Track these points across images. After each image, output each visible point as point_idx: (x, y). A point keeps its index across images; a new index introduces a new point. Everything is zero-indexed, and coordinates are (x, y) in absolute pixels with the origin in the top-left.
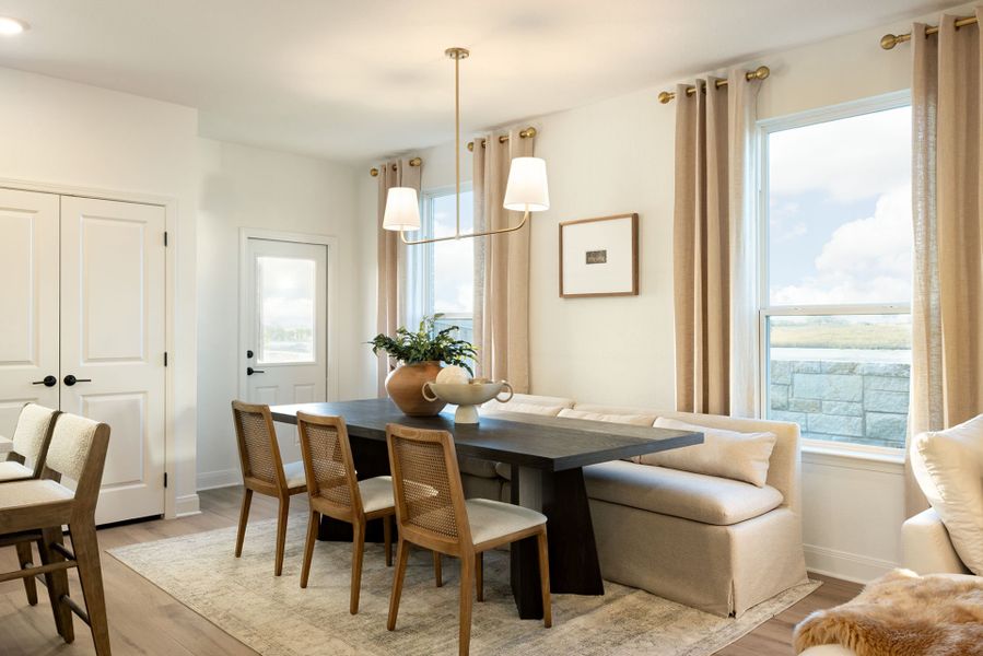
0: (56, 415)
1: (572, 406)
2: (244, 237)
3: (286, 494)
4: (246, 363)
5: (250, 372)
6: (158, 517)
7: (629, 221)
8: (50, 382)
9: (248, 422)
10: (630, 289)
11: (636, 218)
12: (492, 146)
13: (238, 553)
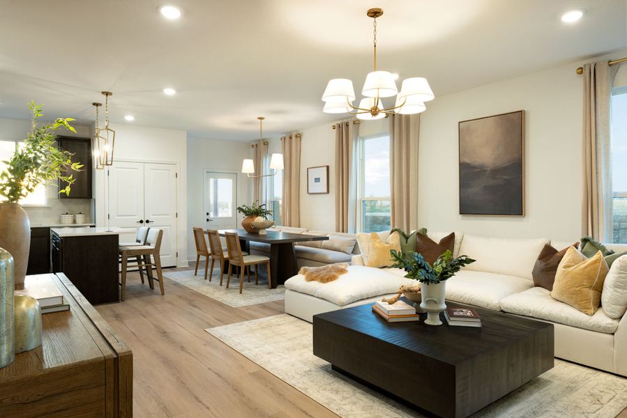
0: (149, 229)
1: (307, 231)
2: (205, 172)
3: (208, 255)
4: (206, 217)
5: (208, 220)
6: (175, 267)
7: (325, 168)
8: (141, 222)
9: (198, 234)
10: (326, 191)
11: (328, 167)
12: (287, 139)
13: (196, 275)
